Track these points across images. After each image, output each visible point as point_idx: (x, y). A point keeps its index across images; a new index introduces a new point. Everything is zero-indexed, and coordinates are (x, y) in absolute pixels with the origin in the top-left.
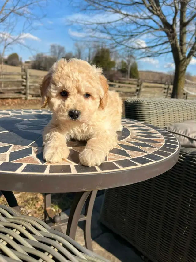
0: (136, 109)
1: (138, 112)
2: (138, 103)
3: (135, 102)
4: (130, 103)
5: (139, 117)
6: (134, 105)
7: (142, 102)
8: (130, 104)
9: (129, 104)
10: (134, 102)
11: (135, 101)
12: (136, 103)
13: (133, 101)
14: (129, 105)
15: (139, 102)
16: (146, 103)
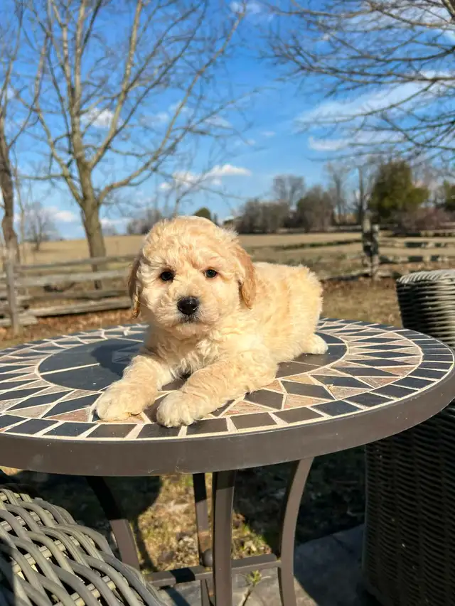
0: (424, 298)
1: (428, 306)
2: (427, 282)
3: (419, 281)
4: (407, 285)
5: (431, 316)
6: (418, 288)
7: (435, 281)
8: (408, 288)
9: (405, 287)
10: (416, 281)
11: (419, 279)
12: (421, 283)
13: (414, 280)
14: (405, 290)
15: (429, 280)
16: (447, 282)
